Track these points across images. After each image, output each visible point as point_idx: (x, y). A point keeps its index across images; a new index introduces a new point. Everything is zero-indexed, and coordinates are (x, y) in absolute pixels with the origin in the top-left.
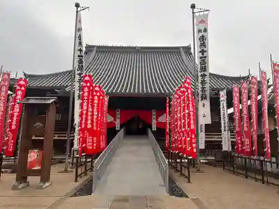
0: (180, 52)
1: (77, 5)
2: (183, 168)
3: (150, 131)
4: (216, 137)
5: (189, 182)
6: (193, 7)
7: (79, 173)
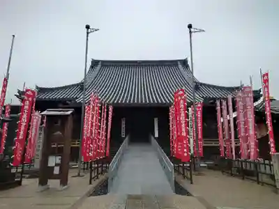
0: (177, 65)
1: (88, 27)
2: (185, 170)
3: (152, 138)
4: (213, 142)
5: (192, 183)
6: (190, 26)
7: (93, 176)
